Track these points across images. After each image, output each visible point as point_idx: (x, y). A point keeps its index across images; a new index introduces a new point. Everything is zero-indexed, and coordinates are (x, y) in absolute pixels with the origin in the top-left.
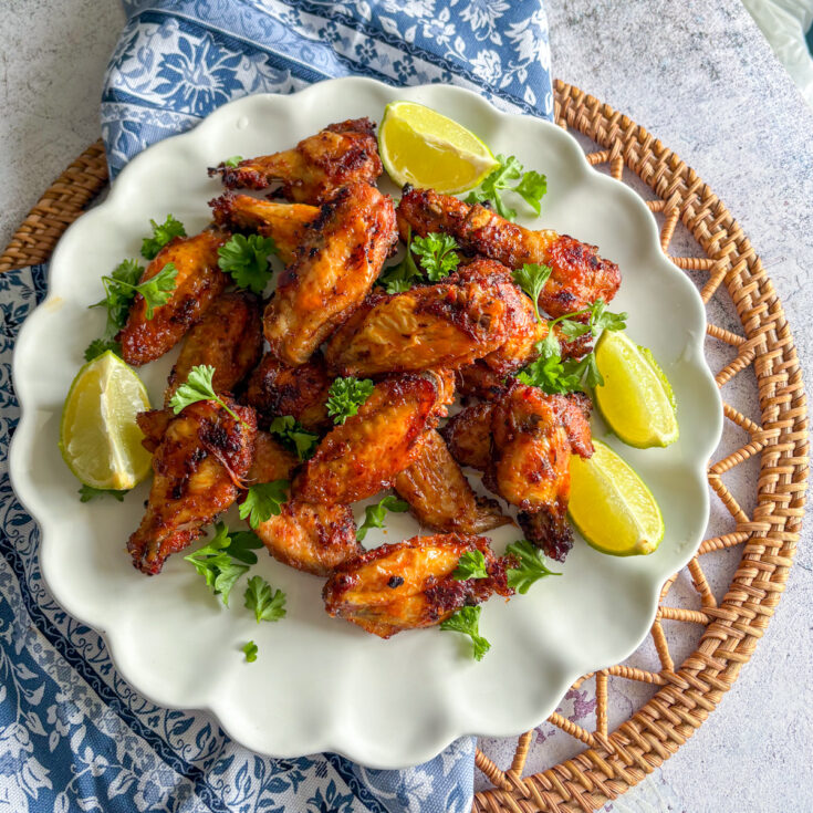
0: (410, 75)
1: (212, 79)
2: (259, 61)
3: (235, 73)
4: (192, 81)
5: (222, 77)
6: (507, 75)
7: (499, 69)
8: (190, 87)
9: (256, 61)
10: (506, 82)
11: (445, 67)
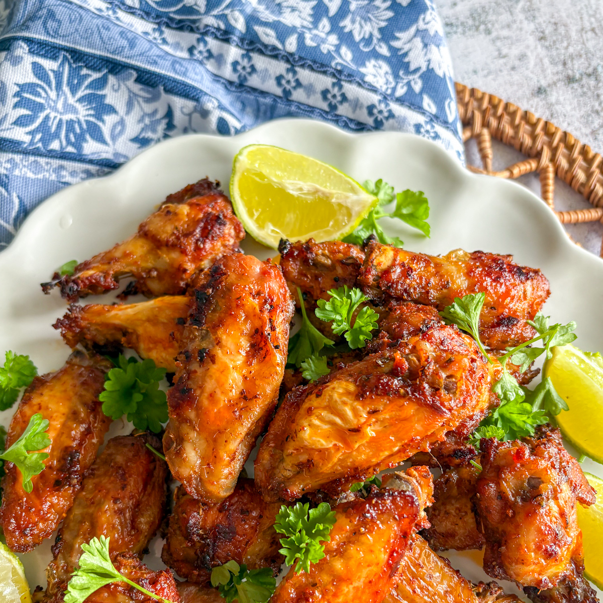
0: (295, 88)
1: (78, 106)
2: (128, 79)
3: (104, 96)
4: (56, 111)
5: (90, 102)
6: (400, 85)
7: (391, 78)
8: (55, 117)
9: (124, 80)
10: (401, 91)
11: (334, 76)
